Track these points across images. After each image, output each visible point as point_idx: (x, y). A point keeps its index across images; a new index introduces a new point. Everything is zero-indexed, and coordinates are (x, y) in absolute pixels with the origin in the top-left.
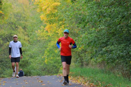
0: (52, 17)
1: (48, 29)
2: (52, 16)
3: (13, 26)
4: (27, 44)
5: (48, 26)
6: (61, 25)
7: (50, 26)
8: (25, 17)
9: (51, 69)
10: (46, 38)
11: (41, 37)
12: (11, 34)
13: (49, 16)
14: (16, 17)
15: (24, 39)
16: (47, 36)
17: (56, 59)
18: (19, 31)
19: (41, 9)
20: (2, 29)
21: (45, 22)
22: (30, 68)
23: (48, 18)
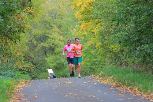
0: (88, 15)
1: (83, 28)
2: (87, 13)
3: (48, 25)
4: (63, 44)
5: (84, 24)
6: (97, 24)
7: (85, 25)
8: (60, 15)
9: (89, 71)
10: (81, 38)
12: (45, 33)
13: (84, 13)
14: (51, 15)
15: (59, 40)
16: (83, 35)
17: (93, 60)
18: (54, 30)
19: (76, 6)
20: (35, 28)
21: (80, 21)
22: (66, 71)
23: (83, 16)
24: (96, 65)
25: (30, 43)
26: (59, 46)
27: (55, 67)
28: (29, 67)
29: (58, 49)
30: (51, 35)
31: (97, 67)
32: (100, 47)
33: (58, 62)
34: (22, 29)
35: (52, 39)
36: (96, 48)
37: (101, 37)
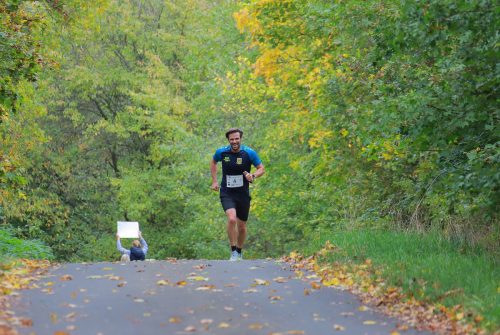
0: (284, 20)
1: (263, 70)
2: (282, 12)
3: (127, 52)
4: (182, 131)
5: (268, 53)
6: (318, 55)
7: (271, 57)
8: (177, 15)
9: (278, 238)
10: (256, 107)
11: (238, 102)
12: (116, 85)
13: (271, 14)
14: (140, 13)
15: (168, 111)
16: (263, 98)
17: (298, 196)
18: (149, 74)
20: (78, 63)
21: (255, 40)
22: (193, 232)
23: (266, 24)
24: (309, 216)
25: (57, 118)
26: (169, 135)
27: (149, 216)
28: (48, 210)
29: (163, 146)
30: (138, 91)
31: (312, 222)
32: (325, 147)
33: (161, 196)
34: (26, 65)
35: (143, 107)
36: (309, 151)
37: (333, 109)
